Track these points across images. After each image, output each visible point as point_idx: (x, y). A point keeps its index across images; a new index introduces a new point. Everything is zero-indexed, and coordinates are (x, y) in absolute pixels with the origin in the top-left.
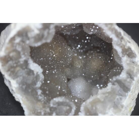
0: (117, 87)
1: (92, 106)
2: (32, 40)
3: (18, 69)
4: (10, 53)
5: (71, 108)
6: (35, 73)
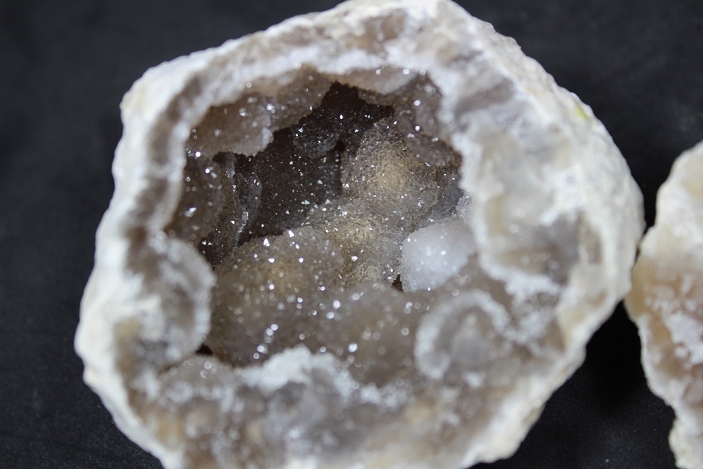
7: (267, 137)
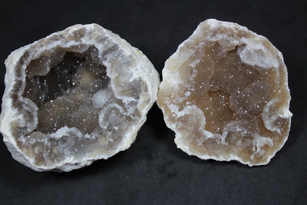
0: (109, 56)
1: (120, 86)
2: (29, 125)
3: (55, 151)
4: (34, 152)
5: (115, 108)
6: (66, 135)
7: (48, 69)
